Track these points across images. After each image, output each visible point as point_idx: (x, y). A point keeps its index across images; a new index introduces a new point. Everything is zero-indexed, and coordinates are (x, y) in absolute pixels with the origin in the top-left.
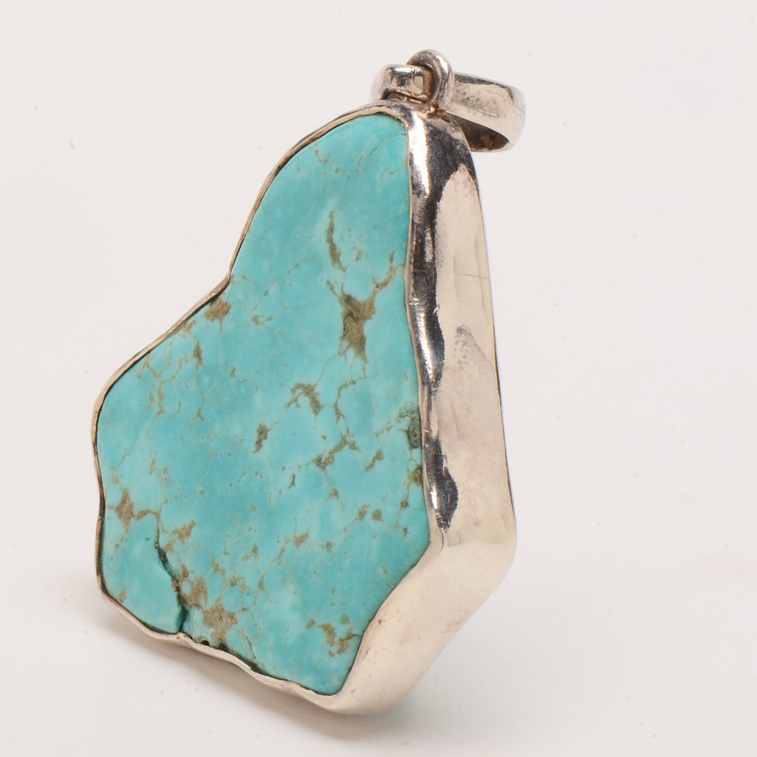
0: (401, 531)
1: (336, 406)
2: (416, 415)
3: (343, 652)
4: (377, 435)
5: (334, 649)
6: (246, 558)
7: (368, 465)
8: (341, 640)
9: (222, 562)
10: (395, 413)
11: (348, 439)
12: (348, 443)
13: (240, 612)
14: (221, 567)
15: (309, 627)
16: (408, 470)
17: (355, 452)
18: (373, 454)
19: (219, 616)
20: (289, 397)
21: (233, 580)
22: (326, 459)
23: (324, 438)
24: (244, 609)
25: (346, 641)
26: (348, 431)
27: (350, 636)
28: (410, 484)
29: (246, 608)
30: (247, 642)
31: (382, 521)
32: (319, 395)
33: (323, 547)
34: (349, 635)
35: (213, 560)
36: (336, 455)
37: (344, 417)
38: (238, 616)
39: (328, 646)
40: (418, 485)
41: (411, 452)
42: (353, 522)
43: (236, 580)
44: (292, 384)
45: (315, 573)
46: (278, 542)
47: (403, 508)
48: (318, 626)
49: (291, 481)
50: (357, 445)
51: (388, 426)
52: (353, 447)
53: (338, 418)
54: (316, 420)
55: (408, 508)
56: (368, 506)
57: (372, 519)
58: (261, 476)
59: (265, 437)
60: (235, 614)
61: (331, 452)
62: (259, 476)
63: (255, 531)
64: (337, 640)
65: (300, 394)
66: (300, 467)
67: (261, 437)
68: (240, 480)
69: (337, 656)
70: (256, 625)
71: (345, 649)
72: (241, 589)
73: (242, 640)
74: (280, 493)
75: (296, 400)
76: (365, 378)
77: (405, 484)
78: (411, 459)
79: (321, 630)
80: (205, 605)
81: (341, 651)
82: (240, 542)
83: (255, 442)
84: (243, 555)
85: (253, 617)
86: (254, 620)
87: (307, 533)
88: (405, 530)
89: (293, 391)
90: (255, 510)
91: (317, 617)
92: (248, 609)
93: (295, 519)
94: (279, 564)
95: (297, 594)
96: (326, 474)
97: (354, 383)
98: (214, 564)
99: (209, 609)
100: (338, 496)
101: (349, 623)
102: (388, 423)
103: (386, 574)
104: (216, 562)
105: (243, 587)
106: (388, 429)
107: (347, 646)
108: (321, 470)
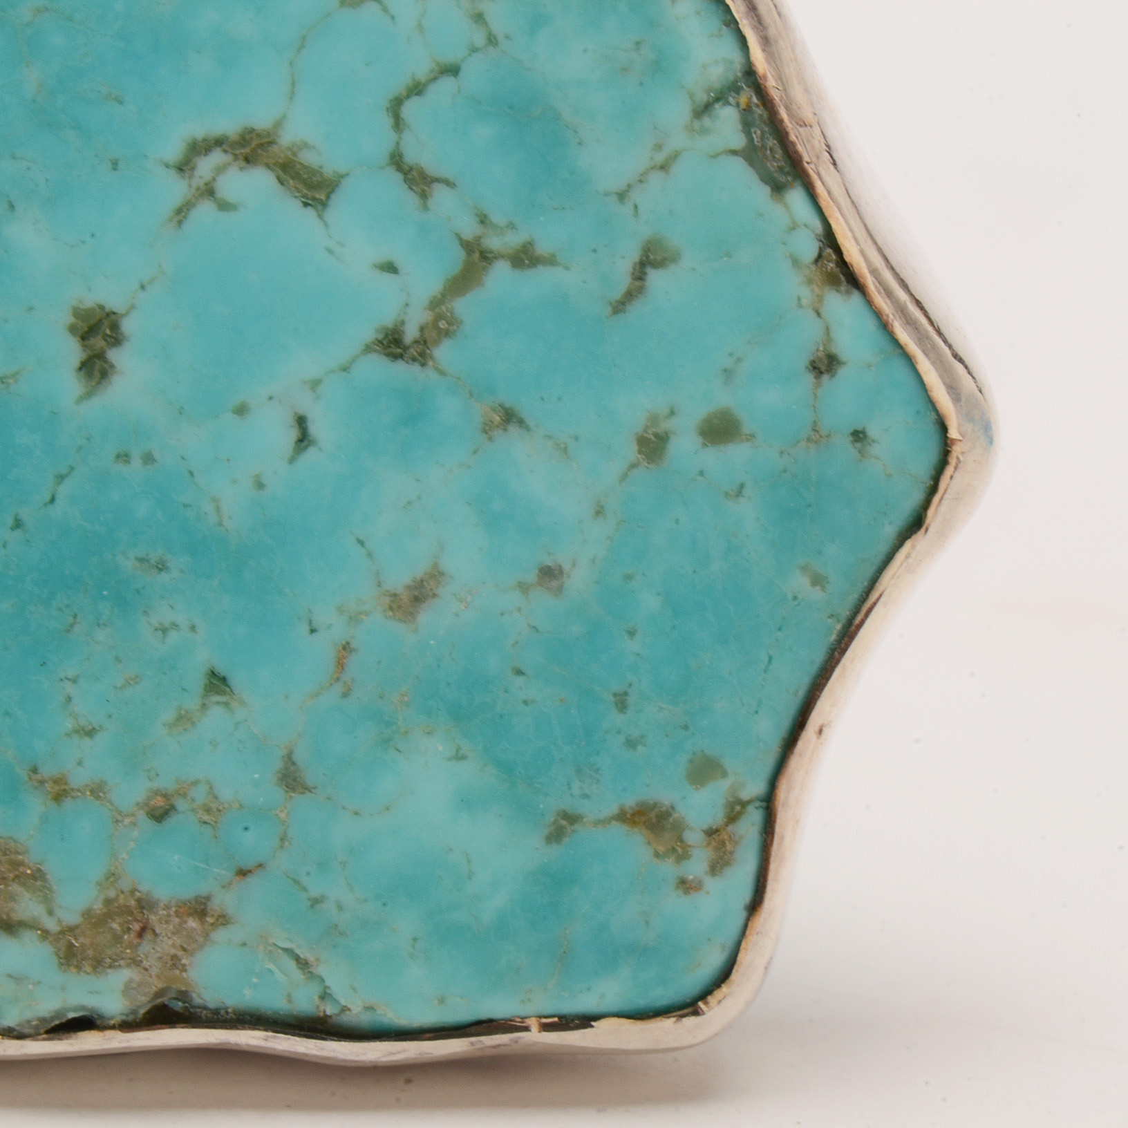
0: (843, 444)
1: (397, 160)
2: (747, 96)
3: (727, 864)
4: (622, 196)
5: (697, 866)
6: (183, 720)
7: (618, 293)
8: (711, 833)
9: (80, 763)
10: (675, 111)
11: (494, 243)
12: (498, 256)
13: (226, 886)
14: (79, 778)
15: (556, 835)
16: (795, 262)
17: (543, 277)
18: (630, 254)
19: (136, 927)
20: (176, 190)
21: (159, 802)
22: (422, 329)
23: (390, 268)
24: (243, 873)
25: (730, 828)
26: (483, 220)
27: (734, 811)
28: (820, 299)
29: (248, 863)
30: (292, 964)
31: (751, 437)
32: (306, 145)
33: (523, 588)
34: (732, 809)
35: (35, 770)
36: (462, 306)
37: (448, 183)
38: (224, 900)
39: (669, 869)
40: (848, 293)
41: (787, 207)
42: (624, 477)
43: (166, 796)
44: (174, 150)
45: (519, 672)
46: (313, 631)
47: (825, 377)
48: (599, 823)
49: (294, 434)
50: (542, 248)
51: (660, 158)
52: (525, 258)
53: (424, 196)
54: (326, 225)
55: (842, 372)
56: (672, 413)
57: (705, 445)
58: (148, 459)
59: (116, 339)
60: (208, 898)
61: (435, 304)
62: (136, 463)
63: (193, 628)
64: (694, 837)
65: (220, 170)
66: (315, 384)
67: (98, 342)
68: (53, 500)
69: (711, 884)
70: (316, 902)
71: (731, 853)
72: (206, 818)
73: (272, 966)
74: (260, 485)
75: (209, 191)
76: (492, 40)
77: (800, 306)
78: (793, 227)
79: (618, 829)
80: (51, 913)
81: (719, 865)
82: (137, 679)
83: (77, 364)
84: (169, 715)
85: (296, 882)
86: (305, 889)
87: (435, 565)
88: (859, 436)
89: (184, 167)
90: (161, 567)
91: (586, 796)
92: (261, 866)
93: (361, 543)
94: (345, 695)
95: (463, 758)
96: (442, 373)
97: (452, 70)
98: (42, 782)
99: (73, 918)
100: (521, 422)
101: (724, 774)
102: (658, 147)
103: (823, 589)
104: (47, 770)
105: (212, 812)
106: (664, 167)
107: (736, 843)
108: (415, 368)
